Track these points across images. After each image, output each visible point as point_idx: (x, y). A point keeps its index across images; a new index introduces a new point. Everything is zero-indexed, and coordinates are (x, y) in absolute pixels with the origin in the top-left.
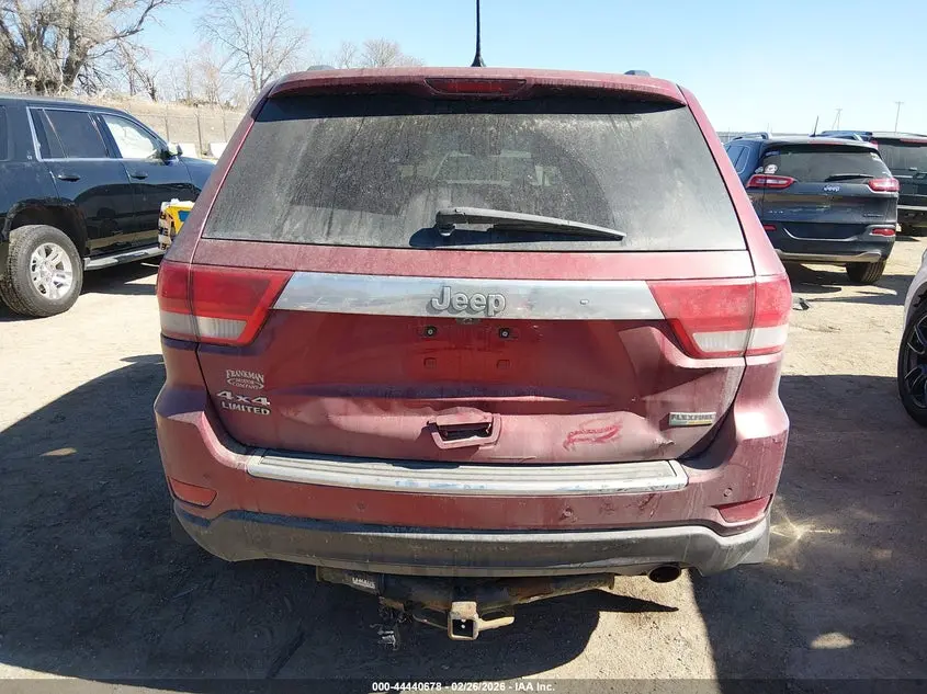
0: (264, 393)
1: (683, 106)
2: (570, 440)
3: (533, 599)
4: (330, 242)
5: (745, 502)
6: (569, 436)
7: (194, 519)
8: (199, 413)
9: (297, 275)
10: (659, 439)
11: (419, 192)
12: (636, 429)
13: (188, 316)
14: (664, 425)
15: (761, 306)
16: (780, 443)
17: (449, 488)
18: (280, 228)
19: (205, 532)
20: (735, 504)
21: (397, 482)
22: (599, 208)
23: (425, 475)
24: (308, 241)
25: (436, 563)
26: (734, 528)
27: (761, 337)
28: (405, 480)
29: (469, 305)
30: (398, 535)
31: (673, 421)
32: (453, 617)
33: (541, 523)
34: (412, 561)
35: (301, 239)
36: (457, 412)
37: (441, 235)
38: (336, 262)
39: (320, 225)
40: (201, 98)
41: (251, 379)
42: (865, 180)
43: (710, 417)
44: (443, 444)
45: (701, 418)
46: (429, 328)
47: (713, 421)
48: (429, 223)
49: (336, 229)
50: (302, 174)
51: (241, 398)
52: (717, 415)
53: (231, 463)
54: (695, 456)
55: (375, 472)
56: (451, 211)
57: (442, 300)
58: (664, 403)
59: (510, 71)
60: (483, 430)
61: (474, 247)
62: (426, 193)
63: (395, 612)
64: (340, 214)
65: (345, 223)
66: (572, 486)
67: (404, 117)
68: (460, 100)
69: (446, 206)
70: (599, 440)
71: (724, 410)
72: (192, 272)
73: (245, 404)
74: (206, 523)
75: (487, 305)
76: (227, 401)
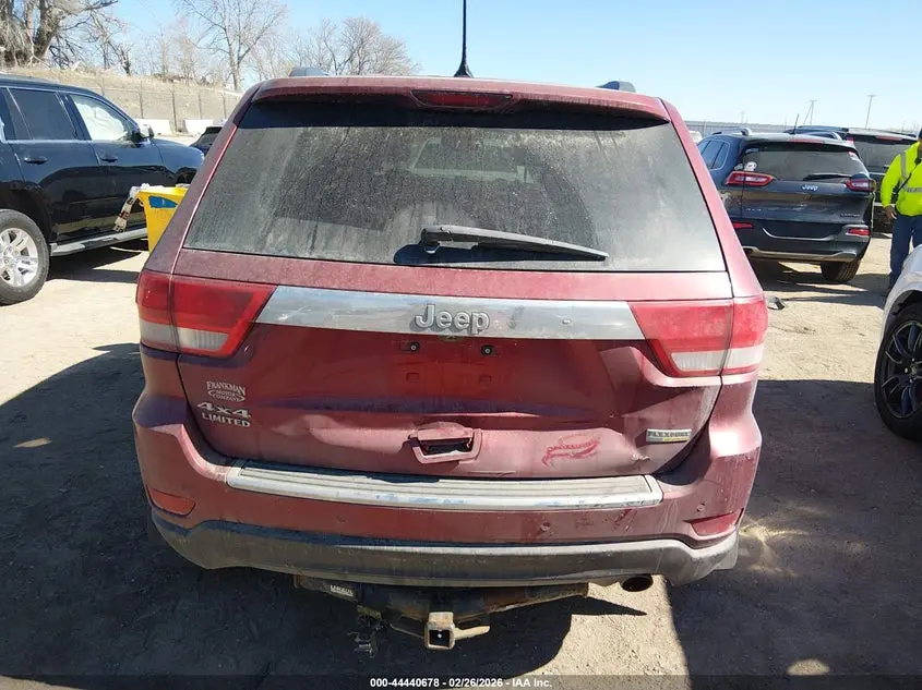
0: (245, 405)
1: (666, 122)
2: (549, 455)
3: (508, 608)
4: (313, 256)
5: (718, 517)
6: (549, 452)
7: (172, 527)
8: (178, 425)
9: (280, 288)
10: (636, 455)
11: (404, 206)
12: (613, 444)
13: (168, 327)
14: (641, 442)
15: (738, 327)
16: (752, 460)
17: (429, 503)
18: (263, 240)
19: (182, 540)
20: (708, 519)
21: (378, 497)
22: (583, 228)
23: (406, 489)
24: (292, 255)
25: (414, 574)
26: (706, 541)
27: (737, 356)
28: (385, 494)
29: (453, 323)
30: (377, 548)
31: (651, 438)
32: (430, 627)
33: (518, 537)
34: (390, 573)
35: (285, 253)
36: (438, 427)
37: (426, 252)
38: (320, 277)
39: (304, 237)
40: (176, 73)
41: (232, 392)
42: (843, 180)
43: (686, 434)
44: (424, 458)
45: (676, 435)
46: (412, 344)
47: (688, 438)
48: (414, 241)
49: (321, 242)
50: (285, 185)
51: (222, 410)
52: (692, 433)
53: (210, 474)
54: (669, 472)
55: (355, 485)
56: (436, 228)
57: (425, 318)
58: (642, 421)
59: (497, 85)
60: (464, 445)
61: (459, 265)
62: (411, 208)
63: (373, 620)
64: (324, 227)
65: (329, 238)
66: (550, 501)
67: (389, 129)
68: (445, 112)
69: (432, 223)
70: (578, 456)
71: (700, 428)
72: (173, 284)
73: (225, 416)
74: (185, 532)
75: (471, 324)
76: (207, 412)
